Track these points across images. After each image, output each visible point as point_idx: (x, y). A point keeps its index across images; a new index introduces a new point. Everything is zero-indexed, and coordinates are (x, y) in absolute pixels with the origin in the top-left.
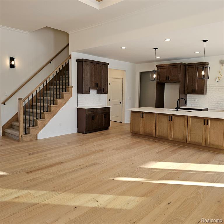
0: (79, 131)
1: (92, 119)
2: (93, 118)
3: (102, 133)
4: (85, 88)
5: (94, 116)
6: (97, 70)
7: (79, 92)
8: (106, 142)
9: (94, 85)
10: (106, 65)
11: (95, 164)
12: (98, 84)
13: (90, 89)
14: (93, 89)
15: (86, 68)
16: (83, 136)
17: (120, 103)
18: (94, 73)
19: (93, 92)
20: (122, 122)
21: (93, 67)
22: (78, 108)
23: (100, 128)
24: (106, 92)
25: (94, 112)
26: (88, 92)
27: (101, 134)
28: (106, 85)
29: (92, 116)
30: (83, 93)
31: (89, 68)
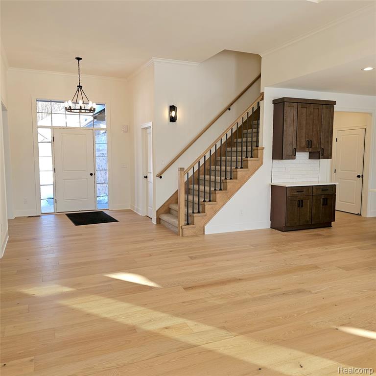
1: (299, 207)
2: (301, 204)
3: (319, 233)
4: (288, 149)
5: (302, 200)
6: (312, 116)
7: (274, 158)
9: (304, 144)
10: (331, 104)
11: (300, 291)
12: (311, 141)
13: (295, 150)
14: (302, 150)
15: (290, 114)
16: (280, 235)
17: (359, 176)
18: (304, 123)
19: (302, 157)
20: (360, 215)
21: (304, 110)
22: (272, 185)
23: (313, 223)
24: (329, 156)
25: (303, 193)
26: (293, 156)
27: (315, 234)
28: (328, 142)
29: (299, 201)
30: (282, 159)
31: (295, 113)
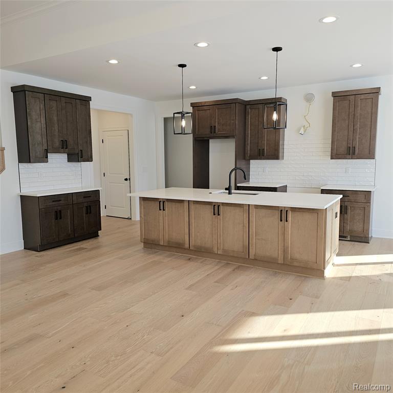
0: (27, 247)
1: (56, 219)
2: (58, 215)
3: (82, 246)
4: (36, 150)
5: (60, 211)
6: (64, 112)
7: (21, 160)
8: (84, 268)
9: (57, 143)
10: (86, 100)
12: (66, 141)
13: (47, 152)
14: (56, 151)
15: (36, 109)
16: (35, 256)
17: (126, 180)
18: (55, 118)
19: (58, 160)
20: (131, 219)
21: (54, 104)
22: (21, 196)
23: (76, 235)
24: (89, 159)
25: (61, 202)
26: (44, 159)
27: (77, 249)
28: (87, 142)
29: (56, 212)
30: (30, 162)
31: (42, 106)
